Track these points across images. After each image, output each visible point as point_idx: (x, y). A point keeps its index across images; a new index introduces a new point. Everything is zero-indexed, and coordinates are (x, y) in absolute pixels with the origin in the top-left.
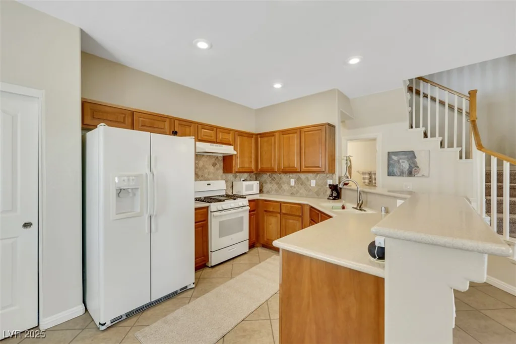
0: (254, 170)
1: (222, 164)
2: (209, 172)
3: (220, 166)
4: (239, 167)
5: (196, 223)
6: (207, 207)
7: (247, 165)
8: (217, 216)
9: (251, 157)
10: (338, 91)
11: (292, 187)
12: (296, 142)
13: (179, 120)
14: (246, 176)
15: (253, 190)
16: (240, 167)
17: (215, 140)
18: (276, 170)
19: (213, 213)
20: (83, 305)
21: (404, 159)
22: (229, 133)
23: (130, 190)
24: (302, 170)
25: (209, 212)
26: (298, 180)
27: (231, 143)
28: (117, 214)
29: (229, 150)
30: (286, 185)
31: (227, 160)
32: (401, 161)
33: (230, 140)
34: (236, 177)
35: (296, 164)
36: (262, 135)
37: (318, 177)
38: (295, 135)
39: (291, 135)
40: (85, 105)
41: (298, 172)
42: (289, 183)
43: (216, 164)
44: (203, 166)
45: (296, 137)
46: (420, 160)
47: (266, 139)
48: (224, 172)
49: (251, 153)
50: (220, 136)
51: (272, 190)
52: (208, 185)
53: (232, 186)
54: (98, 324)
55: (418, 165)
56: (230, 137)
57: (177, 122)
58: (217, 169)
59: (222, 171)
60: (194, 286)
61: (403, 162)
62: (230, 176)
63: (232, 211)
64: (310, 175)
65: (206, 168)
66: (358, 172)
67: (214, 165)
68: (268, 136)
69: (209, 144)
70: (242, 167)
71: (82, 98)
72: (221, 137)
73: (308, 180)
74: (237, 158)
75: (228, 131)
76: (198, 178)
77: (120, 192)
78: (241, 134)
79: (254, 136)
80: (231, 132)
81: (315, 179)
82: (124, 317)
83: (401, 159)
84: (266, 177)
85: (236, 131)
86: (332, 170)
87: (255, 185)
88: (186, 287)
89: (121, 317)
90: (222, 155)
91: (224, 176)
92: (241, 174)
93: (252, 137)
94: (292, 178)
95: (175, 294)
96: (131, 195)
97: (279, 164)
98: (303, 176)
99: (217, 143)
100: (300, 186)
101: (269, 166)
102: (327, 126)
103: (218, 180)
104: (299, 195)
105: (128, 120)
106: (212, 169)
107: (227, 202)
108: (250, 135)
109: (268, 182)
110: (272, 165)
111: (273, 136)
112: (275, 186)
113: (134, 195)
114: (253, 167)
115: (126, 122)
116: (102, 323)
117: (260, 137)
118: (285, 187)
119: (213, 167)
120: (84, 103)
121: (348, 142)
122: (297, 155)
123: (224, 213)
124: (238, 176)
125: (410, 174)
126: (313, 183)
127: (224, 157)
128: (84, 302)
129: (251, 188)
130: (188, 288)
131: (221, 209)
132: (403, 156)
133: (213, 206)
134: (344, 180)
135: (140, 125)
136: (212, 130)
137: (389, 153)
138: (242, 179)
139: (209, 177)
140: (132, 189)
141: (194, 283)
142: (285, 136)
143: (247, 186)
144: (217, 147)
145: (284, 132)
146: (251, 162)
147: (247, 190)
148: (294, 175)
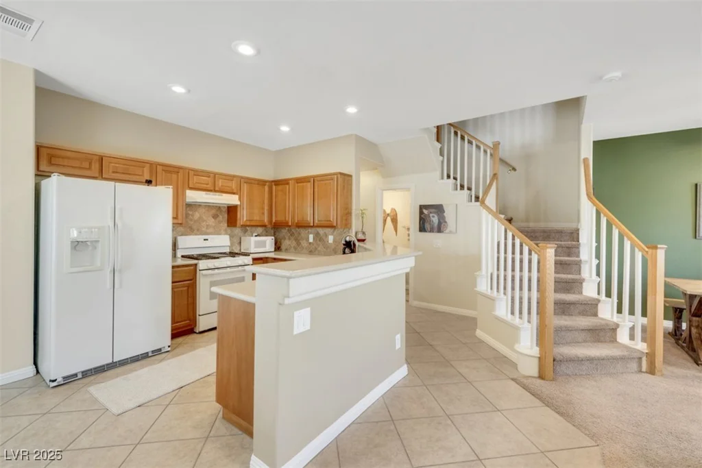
0: (267, 224)
1: (226, 216)
2: (207, 225)
3: (223, 218)
4: (245, 219)
5: (173, 282)
6: (196, 265)
7: (256, 218)
8: (206, 275)
9: (263, 209)
10: (356, 135)
11: (310, 243)
12: (309, 191)
13: (163, 165)
14: (260, 230)
15: (265, 247)
16: (247, 220)
17: (212, 189)
18: (290, 224)
19: (202, 272)
20: (34, 367)
21: (435, 213)
22: (232, 180)
23: (89, 243)
24: (315, 225)
25: (198, 270)
26: (317, 235)
27: (235, 191)
28: (71, 267)
29: (233, 200)
30: (304, 241)
31: (231, 211)
32: (431, 215)
33: (234, 187)
34: (246, 231)
35: (309, 219)
36: (277, 183)
37: (335, 233)
38: (309, 184)
39: (305, 184)
40: (42, 150)
41: (312, 227)
42: (308, 239)
43: (218, 216)
44: (200, 218)
45: (309, 185)
46: (449, 214)
47: (280, 187)
48: (228, 226)
49: (264, 203)
50: (220, 183)
51: (291, 247)
52: (205, 240)
53: (240, 243)
54: (48, 382)
55: (446, 220)
56: (234, 185)
57: (159, 168)
58: (220, 222)
59: (226, 225)
60: (169, 349)
61: (433, 217)
62: (237, 231)
63: (228, 270)
64: (328, 230)
65: (204, 221)
66: (404, 227)
67: (215, 217)
68: (282, 184)
69: (204, 193)
70: (249, 220)
71: (36, 142)
72: (220, 185)
73: (326, 236)
74: (243, 209)
75: (231, 178)
76: (193, 232)
77: (77, 245)
78: (250, 181)
79: (267, 184)
80: (235, 179)
81: (332, 235)
82: (80, 376)
83: (431, 213)
84: (284, 232)
85: (242, 178)
86: (347, 225)
87: (269, 242)
88: (160, 350)
89: (76, 375)
90: (226, 206)
91: (229, 230)
92: (254, 229)
93: (265, 185)
94: (311, 233)
95: (145, 356)
96: (90, 248)
97: (293, 218)
98: (321, 231)
99: (215, 191)
100: (319, 242)
101: (283, 219)
102: (339, 176)
103: (220, 234)
104: (317, 252)
105: (96, 166)
106: (211, 221)
107: (222, 259)
108: (262, 183)
109: (287, 238)
110: (285, 218)
111: (288, 184)
112: (294, 243)
113: (95, 248)
114: (266, 220)
115: (93, 167)
116: (52, 379)
117: (275, 185)
118: (304, 244)
119: (213, 220)
120: (38, 149)
121: (384, 192)
122: (310, 206)
123: (216, 271)
124: (249, 231)
125: (439, 230)
126: (331, 239)
127: (228, 207)
128: (35, 363)
129: (263, 244)
130: (163, 351)
131: (213, 267)
132: (434, 210)
133: (202, 264)
134: (360, 236)
135: (111, 171)
136: (209, 177)
137: (420, 206)
138: (254, 235)
139: (208, 231)
140: (92, 242)
141: (169, 346)
142: (299, 184)
143: (256, 242)
144: (214, 197)
145: (300, 180)
146: (263, 214)
147: (255, 247)
148: (313, 230)
